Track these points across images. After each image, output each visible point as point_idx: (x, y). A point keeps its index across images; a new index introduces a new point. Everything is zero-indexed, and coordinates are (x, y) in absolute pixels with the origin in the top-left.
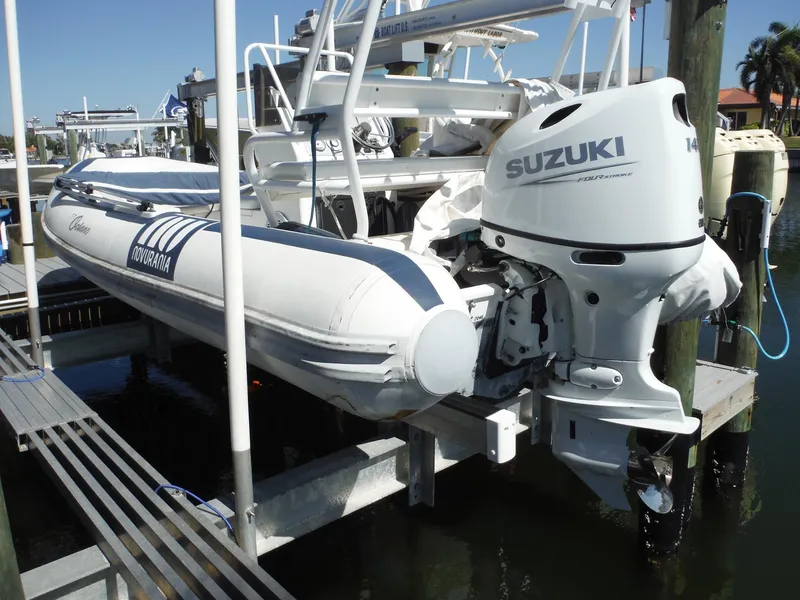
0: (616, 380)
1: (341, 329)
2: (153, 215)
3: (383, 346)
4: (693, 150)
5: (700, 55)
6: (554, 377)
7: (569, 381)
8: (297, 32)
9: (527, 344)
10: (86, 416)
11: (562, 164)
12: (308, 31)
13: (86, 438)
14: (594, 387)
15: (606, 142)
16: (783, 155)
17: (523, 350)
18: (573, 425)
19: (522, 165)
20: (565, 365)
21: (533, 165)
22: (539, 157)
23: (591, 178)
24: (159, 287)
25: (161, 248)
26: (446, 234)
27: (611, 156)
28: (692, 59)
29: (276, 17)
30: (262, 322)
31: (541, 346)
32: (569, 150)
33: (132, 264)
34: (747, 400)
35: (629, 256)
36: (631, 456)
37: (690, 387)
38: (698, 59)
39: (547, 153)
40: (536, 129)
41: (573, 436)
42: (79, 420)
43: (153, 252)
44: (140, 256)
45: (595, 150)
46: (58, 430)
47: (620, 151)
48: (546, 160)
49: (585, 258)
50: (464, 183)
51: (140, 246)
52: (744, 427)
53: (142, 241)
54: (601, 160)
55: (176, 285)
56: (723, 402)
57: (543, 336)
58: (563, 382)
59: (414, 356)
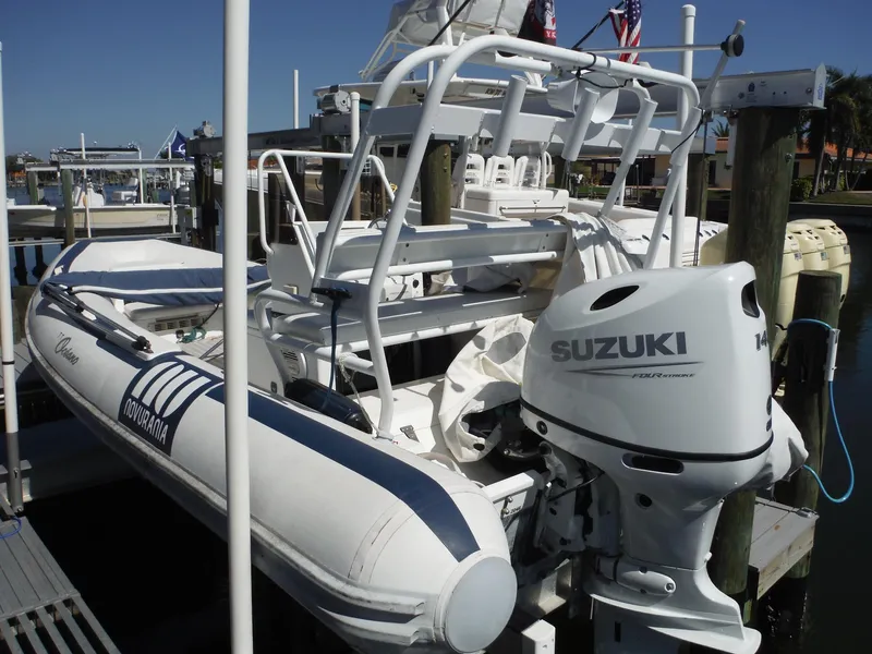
0: (669, 588)
1: (362, 577)
2: (151, 357)
3: (410, 606)
4: (762, 347)
5: (767, 188)
6: (598, 572)
7: (615, 581)
8: (319, 107)
9: (568, 536)
10: (66, 596)
11: (615, 356)
12: (332, 108)
14: (643, 592)
15: (665, 337)
16: (845, 248)
17: (564, 542)
18: (618, 627)
19: (569, 348)
20: (611, 564)
21: (583, 351)
22: (589, 342)
23: (648, 376)
24: (153, 460)
25: (158, 408)
26: (480, 407)
27: (671, 353)
28: (758, 193)
29: (296, 72)
30: (271, 546)
31: (585, 540)
32: (623, 340)
33: (123, 418)
34: (807, 546)
35: (687, 465)
37: (747, 543)
38: (766, 192)
39: (598, 341)
40: (587, 311)
41: (618, 638)
43: (148, 413)
44: (133, 411)
45: (653, 344)
46: (32, 615)
47: (682, 349)
48: (597, 348)
49: (637, 462)
50: (502, 328)
51: (134, 399)
52: (803, 573)
53: (136, 393)
54: (659, 357)
55: (174, 462)
56: (780, 556)
57: (587, 527)
58: (607, 582)
59: (445, 617)
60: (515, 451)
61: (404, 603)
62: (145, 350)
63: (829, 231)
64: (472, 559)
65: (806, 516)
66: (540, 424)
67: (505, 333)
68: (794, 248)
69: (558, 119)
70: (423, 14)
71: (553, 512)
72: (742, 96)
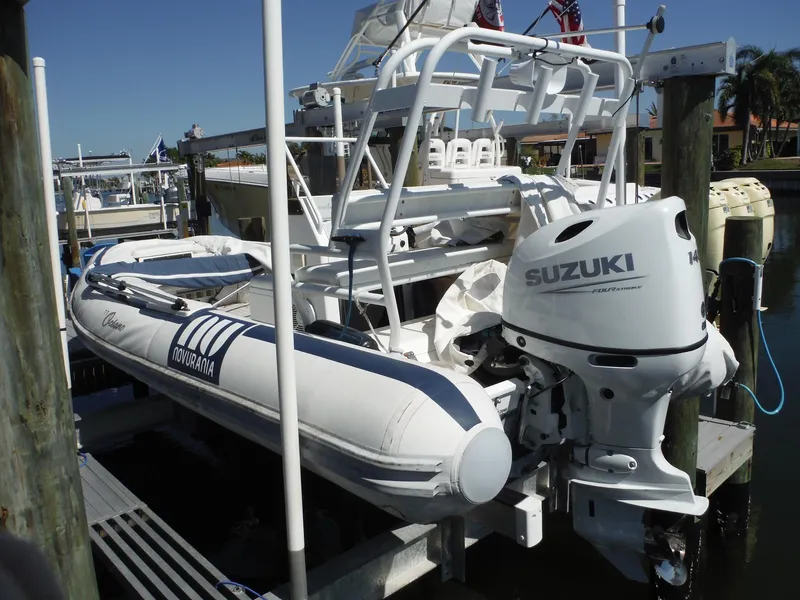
0: (631, 466)
1: (392, 449)
2: (189, 314)
3: (431, 466)
4: (694, 262)
5: (692, 144)
6: (573, 461)
7: (587, 464)
8: (301, 103)
9: (547, 431)
11: (578, 277)
12: (313, 103)
13: (137, 528)
14: (611, 471)
15: (617, 258)
16: (768, 202)
17: (544, 436)
18: (592, 504)
19: (540, 274)
20: (584, 450)
21: (551, 275)
22: (555, 268)
23: (604, 290)
24: (204, 391)
25: (203, 351)
26: (468, 331)
27: (621, 271)
28: (685, 148)
30: (315, 437)
31: (561, 434)
32: (583, 264)
33: (172, 363)
34: (747, 454)
35: (641, 360)
37: (694, 448)
38: (691, 148)
39: (563, 266)
40: (552, 243)
41: (592, 514)
42: (130, 511)
43: (194, 355)
44: (180, 356)
45: (608, 265)
46: (111, 522)
47: (630, 267)
48: (562, 272)
49: (601, 361)
51: (180, 347)
52: (745, 479)
53: (182, 341)
54: (613, 275)
55: (223, 390)
56: (725, 459)
57: (562, 423)
58: (581, 466)
59: (459, 473)
60: (500, 363)
61: (426, 464)
62: (184, 309)
63: (753, 187)
64: (476, 429)
65: (744, 428)
66: (519, 340)
67: (482, 274)
68: (723, 202)
69: (520, 92)
70: (383, 18)
71: (534, 412)
72: (666, 68)
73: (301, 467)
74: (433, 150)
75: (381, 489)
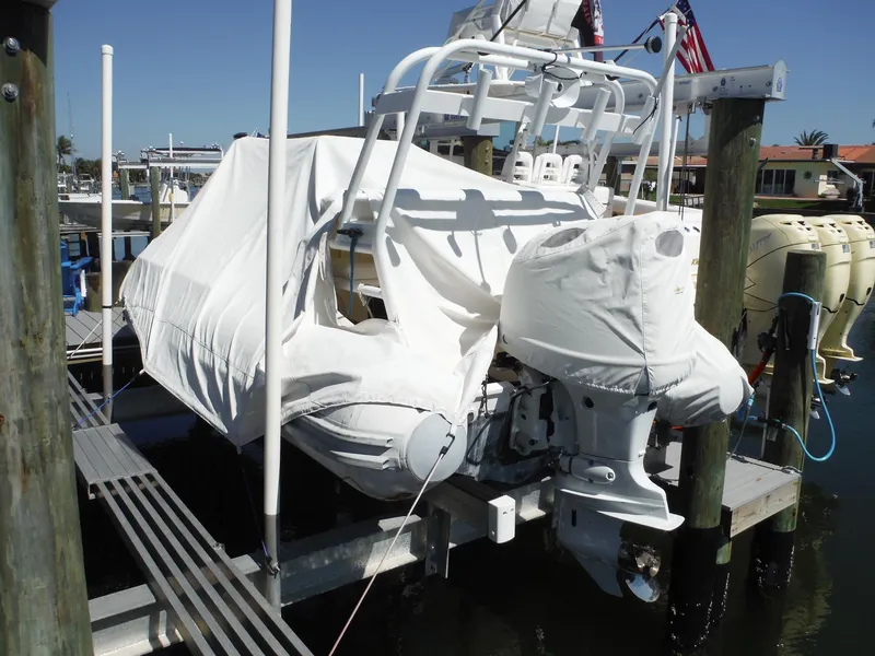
0: (610, 477)
1: (351, 423)
3: (383, 440)
5: (734, 169)
6: (559, 468)
7: (570, 472)
9: (536, 438)
10: (147, 472)
13: (146, 492)
14: (591, 481)
17: (533, 442)
18: (574, 513)
20: (568, 459)
28: (727, 172)
29: (362, 76)
31: (548, 440)
34: (790, 499)
36: (623, 546)
37: (718, 484)
38: (732, 172)
41: (574, 523)
42: (141, 475)
46: (122, 482)
52: (789, 527)
56: (757, 500)
57: (550, 431)
58: (565, 474)
61: (378, 439)
63: (855, 226)
65: (789, 473)
68: (812, 238)
69: (528, 103)
70: (479, 22)
71: (524, 417)
72: (715, 89)
73: (282, 438)
74: (519, 164)
75: (341, 459)
